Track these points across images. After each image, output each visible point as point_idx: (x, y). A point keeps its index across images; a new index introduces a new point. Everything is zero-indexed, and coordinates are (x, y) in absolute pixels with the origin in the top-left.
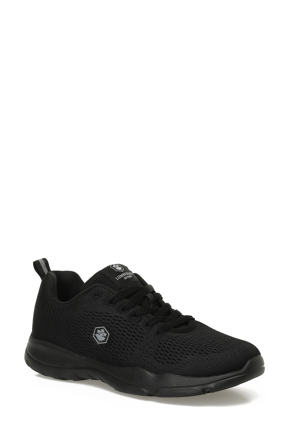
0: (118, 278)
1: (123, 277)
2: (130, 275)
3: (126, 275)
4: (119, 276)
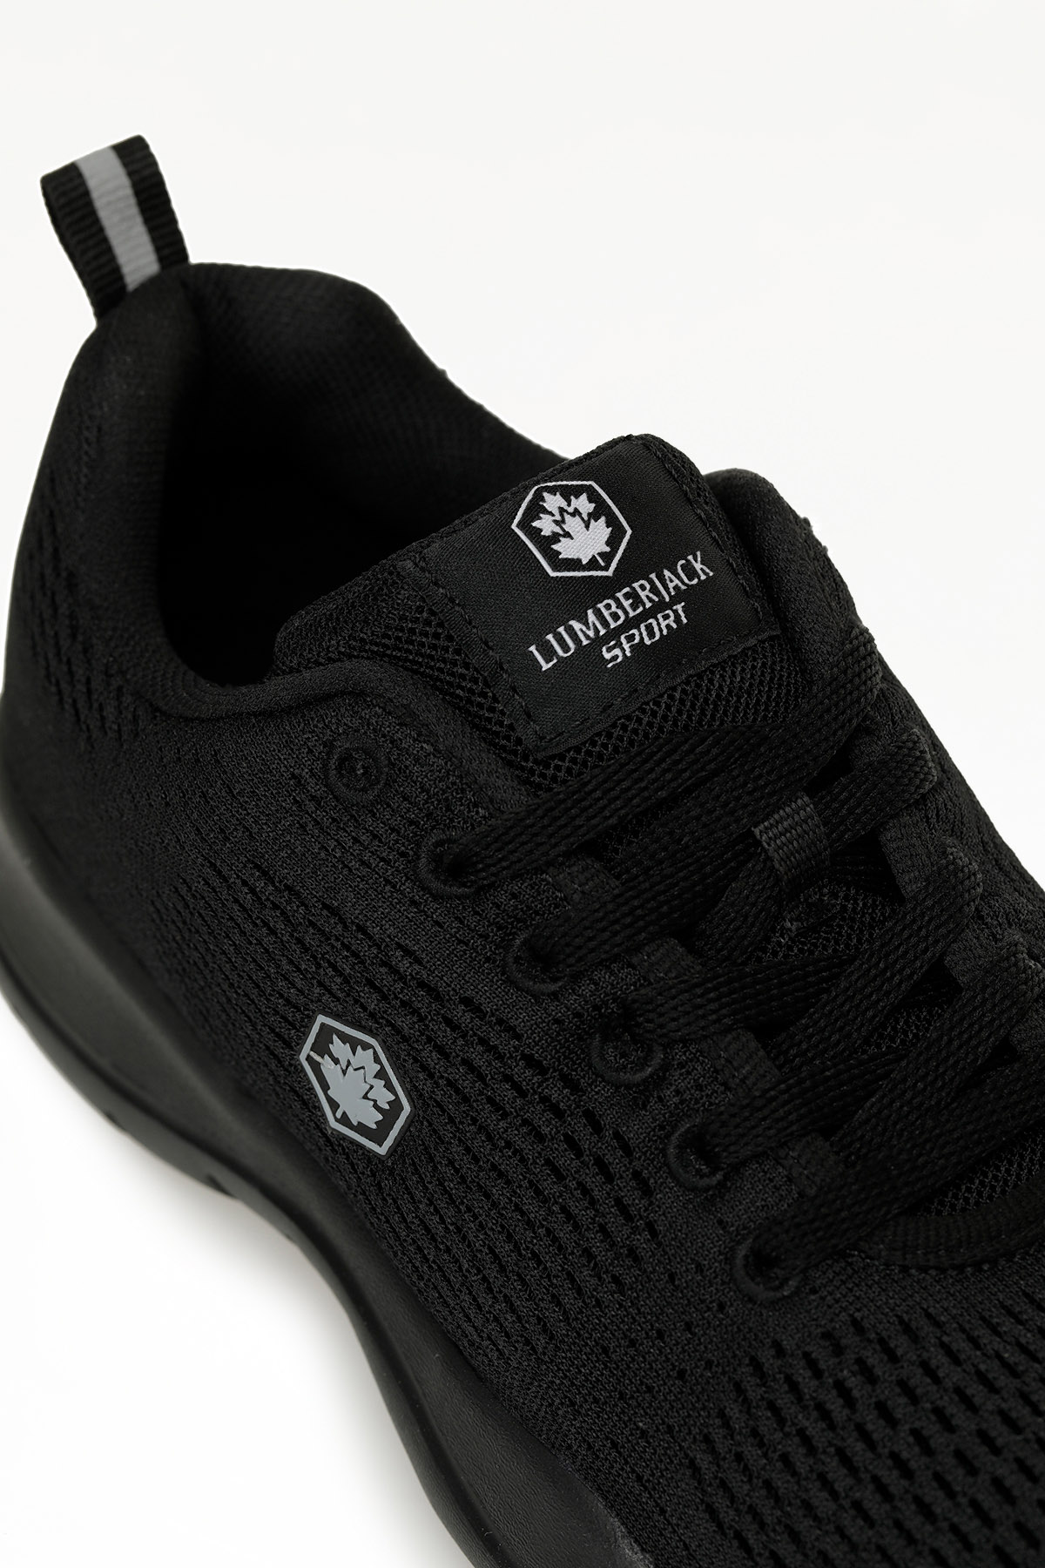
0: (548, 653)
1: (598, 642)
2: (675, 600)
3: (632, 614)
4: (561, 629)
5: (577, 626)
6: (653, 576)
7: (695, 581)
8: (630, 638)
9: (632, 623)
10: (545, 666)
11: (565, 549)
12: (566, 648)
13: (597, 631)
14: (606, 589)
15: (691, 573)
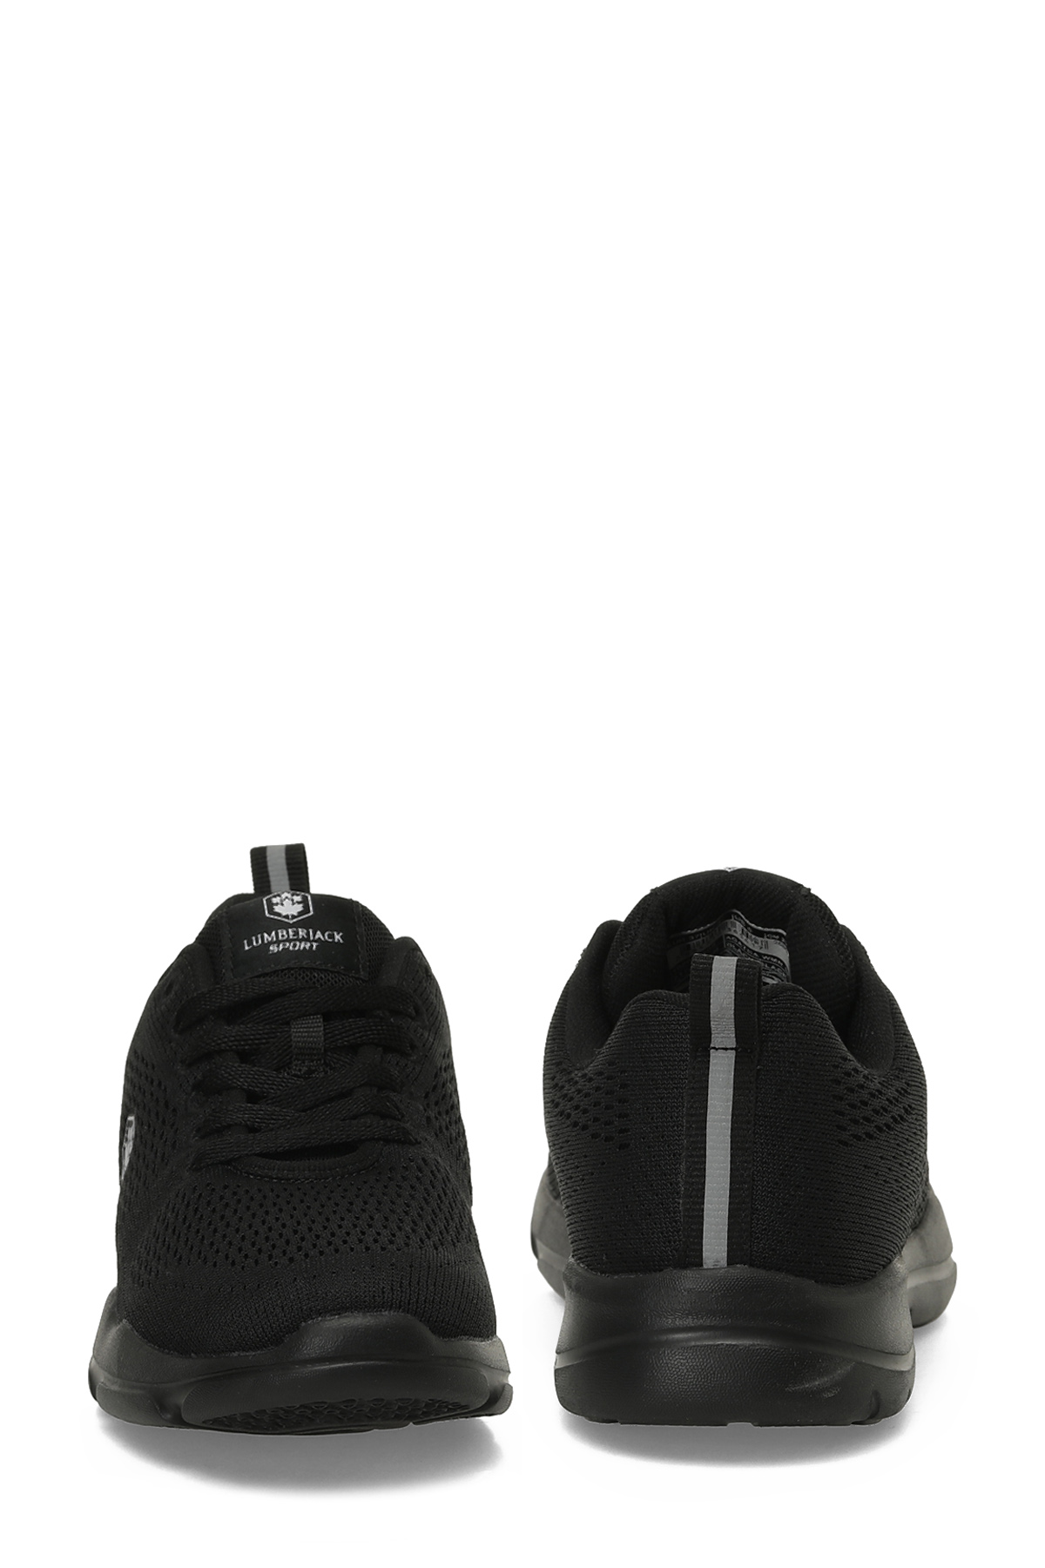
0: (250, 944)
1: (270, 943)
2: (315, 941)
3: (291, 937)
4: (259, 936)
5: (266, 935)
6: (311, 931)
7: (330, 940)
8: (284, 945)
9: (288, 940)
10: (247, 948)
11: (277, 909)
12: (257, 942)
13: (273, 938)
14: (286, 926)
15: (332, 936)
